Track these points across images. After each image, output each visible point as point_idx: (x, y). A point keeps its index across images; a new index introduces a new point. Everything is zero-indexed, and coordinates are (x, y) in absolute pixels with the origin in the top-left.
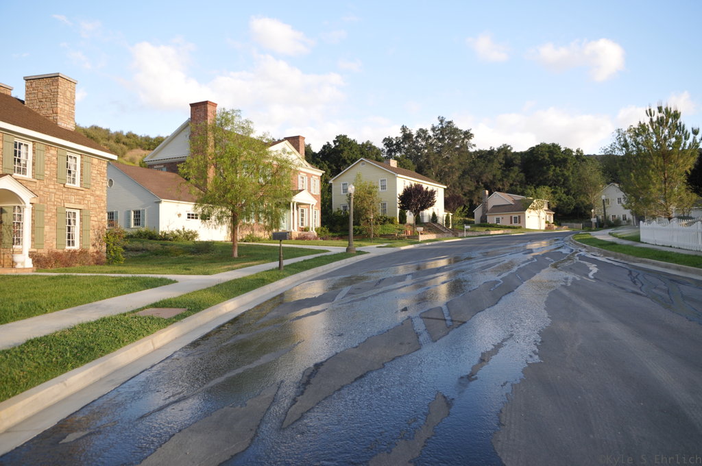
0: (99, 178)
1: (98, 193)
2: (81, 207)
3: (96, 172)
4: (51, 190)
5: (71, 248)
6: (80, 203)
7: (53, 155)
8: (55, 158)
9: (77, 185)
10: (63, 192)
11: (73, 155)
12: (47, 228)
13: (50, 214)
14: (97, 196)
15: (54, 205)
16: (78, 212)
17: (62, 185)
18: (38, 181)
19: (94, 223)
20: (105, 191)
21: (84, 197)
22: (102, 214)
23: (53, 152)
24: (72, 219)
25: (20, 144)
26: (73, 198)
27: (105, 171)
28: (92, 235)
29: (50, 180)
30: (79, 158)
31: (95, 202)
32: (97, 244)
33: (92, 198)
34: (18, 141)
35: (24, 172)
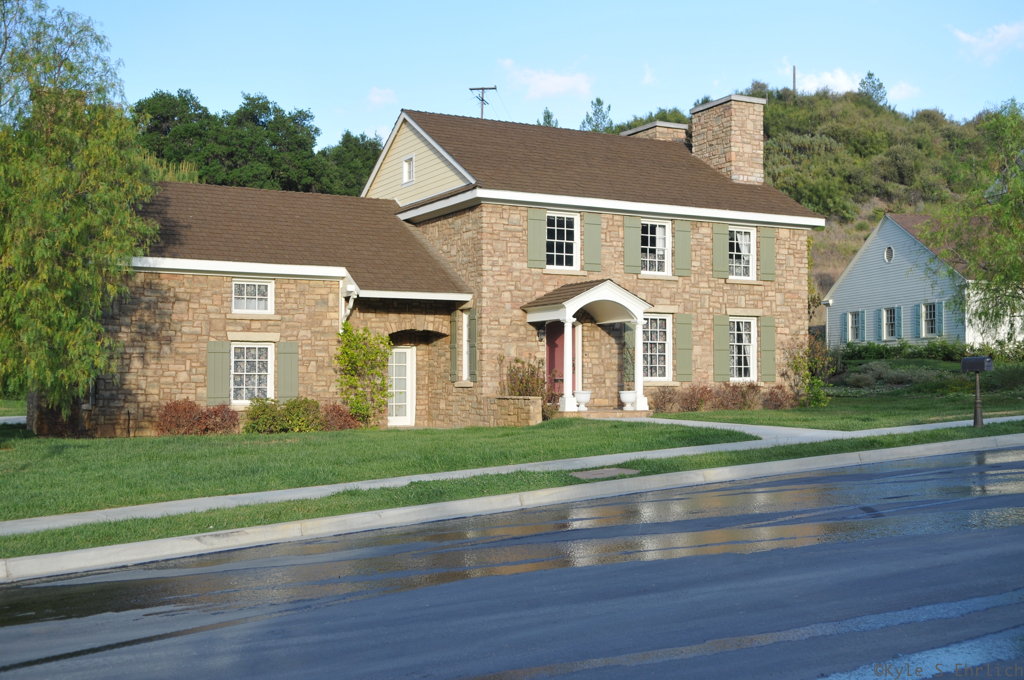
0: (792, 261)
1: (790, 286)
2: (759, 312)
3: (785, 252)
4: (702, 290)
5: (747, 379)
6: (756, 307)
7: (705, 236)
8: (708, 240)
9: (752, 277)
10: (724, 291)
11: (744, 229)
12: (697, 350)
13: (701, 328)
14: (789, 292)
15: (709, 313)
16: (754, 322)
17: (723, 281)
18: (681, 279)
19: (783, 338)
20: (805, 283)
21: (763, 297)
22: (798, 322)
23: (705, 230)
24: (743, 332)
25: (653, 228)
26: (742, 300)
27: (805, 248)
28: (780, 358)
29: (702, 274)
30: (753, 232)
31: (785, 303)
32: (791, 373)
33: (779, 297)
34: (649, 222)
35: (661, 267)
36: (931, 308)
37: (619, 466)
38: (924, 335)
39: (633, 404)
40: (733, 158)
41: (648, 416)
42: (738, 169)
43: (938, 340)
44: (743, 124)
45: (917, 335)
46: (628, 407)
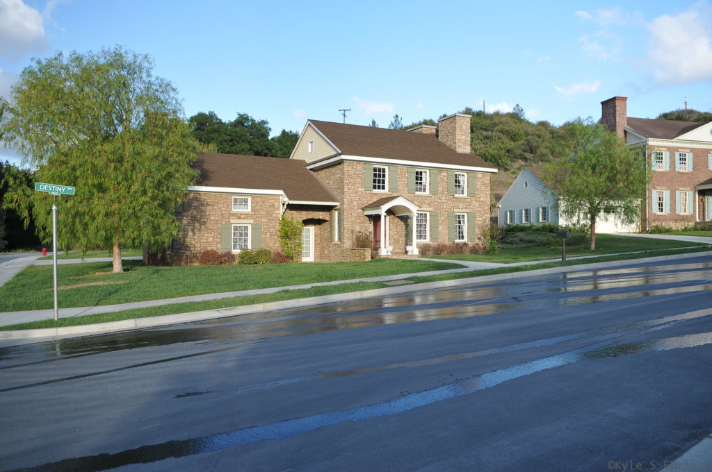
0: (483, 188)
1: (482, 199)
2: (468, 211)
3: (480, 184)
4: (443, 201)
5: (463, 241)
6: (467, 208)
7: (444, 176)
8: (446, 178)
9: (465, 195)
10: (452, 201)
11: (461, 174)
12: (440, 227)
13: (442, 218)
14: (482, 201)
15: (446, 211)
16: (466, 215)
17: (452, 197)
18: (433, 196)
19: (479, 222)
20: (489, 197)
21: (470, 204)
22: (486, 215)
23: (444, 174)
24: (461, 220)
25: (421, 173)
26: (461, 205)
27: (488, 182)
28: (477, 231)
29: (443, 194)
30: (466, 174)
31: (480, 206)
32: (482, 238)
33: (477, 204)
34: (419, 170)
35: (425, 190)
36: (544, 209)
37: (405, 279)
38: (541, 221)
39: (412, 252)
40: (457, 141)
41: (419, 257)
42: (459, 146)
43: (547, 223)
44: (461, 127)
45: (538, 221)
46: (409, 253)
